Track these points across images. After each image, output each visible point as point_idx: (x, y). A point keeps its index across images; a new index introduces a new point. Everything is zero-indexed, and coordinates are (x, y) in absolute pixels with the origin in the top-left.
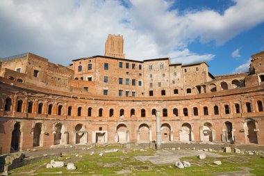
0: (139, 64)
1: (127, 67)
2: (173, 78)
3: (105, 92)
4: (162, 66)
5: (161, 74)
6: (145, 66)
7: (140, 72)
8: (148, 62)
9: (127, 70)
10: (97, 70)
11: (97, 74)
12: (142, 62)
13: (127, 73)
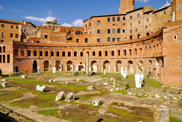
0: (122, 16)
1: (114, 20)
2: (146, 23)
3: (98, 40)
4: (139, 15)
5: (137, 22)
6: (127, 17)
7: (124, 22)
8: (129, 14)
9: (114, 23)
10: (93, 27)
11: (93, 29)
12: (125, 15)
13: (114, 24)
